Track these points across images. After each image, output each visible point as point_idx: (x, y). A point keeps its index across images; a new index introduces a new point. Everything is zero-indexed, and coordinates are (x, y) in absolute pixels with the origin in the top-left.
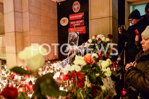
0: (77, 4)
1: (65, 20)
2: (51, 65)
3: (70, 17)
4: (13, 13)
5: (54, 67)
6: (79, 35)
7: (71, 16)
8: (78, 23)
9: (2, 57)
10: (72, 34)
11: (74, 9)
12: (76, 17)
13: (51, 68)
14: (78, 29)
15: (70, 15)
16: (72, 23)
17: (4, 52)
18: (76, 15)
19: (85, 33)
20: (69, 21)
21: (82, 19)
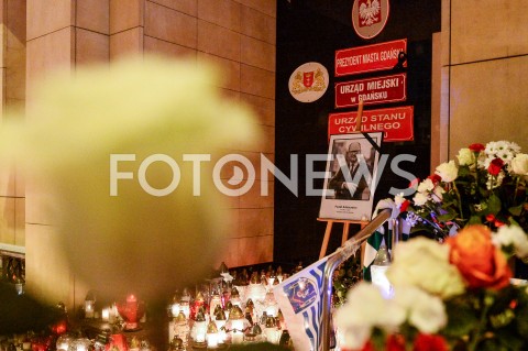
1: (312, 74)
2: (236, 293)
3: (340, 62)
4: (67, 34)
5: (250, 304)
6: (379, 150)
7: (341, 56)
8: (377, 89)
9: (7, 242)
10: (348, 143)
11: (361, 20)
12: (367, 59)
13: (237, 307)
14: (378, 122)
15: (337, 53)
16: (345, 89)
17: (16, 218)
18: (369, 51)
19: (411, 137)
20: (333, 80)
21: (396, 70)
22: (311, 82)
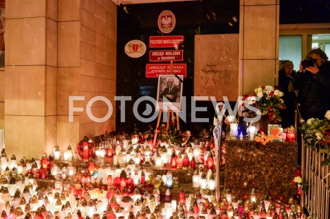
0: (168, 17)
1: (137, 45)
6: (183, 82)
8: (171, 55)
11: (162, 25)
12: (165, 42)
15: (151, 37)
16: (155, 54)
20: (148, 49)
22: (137, 49)
